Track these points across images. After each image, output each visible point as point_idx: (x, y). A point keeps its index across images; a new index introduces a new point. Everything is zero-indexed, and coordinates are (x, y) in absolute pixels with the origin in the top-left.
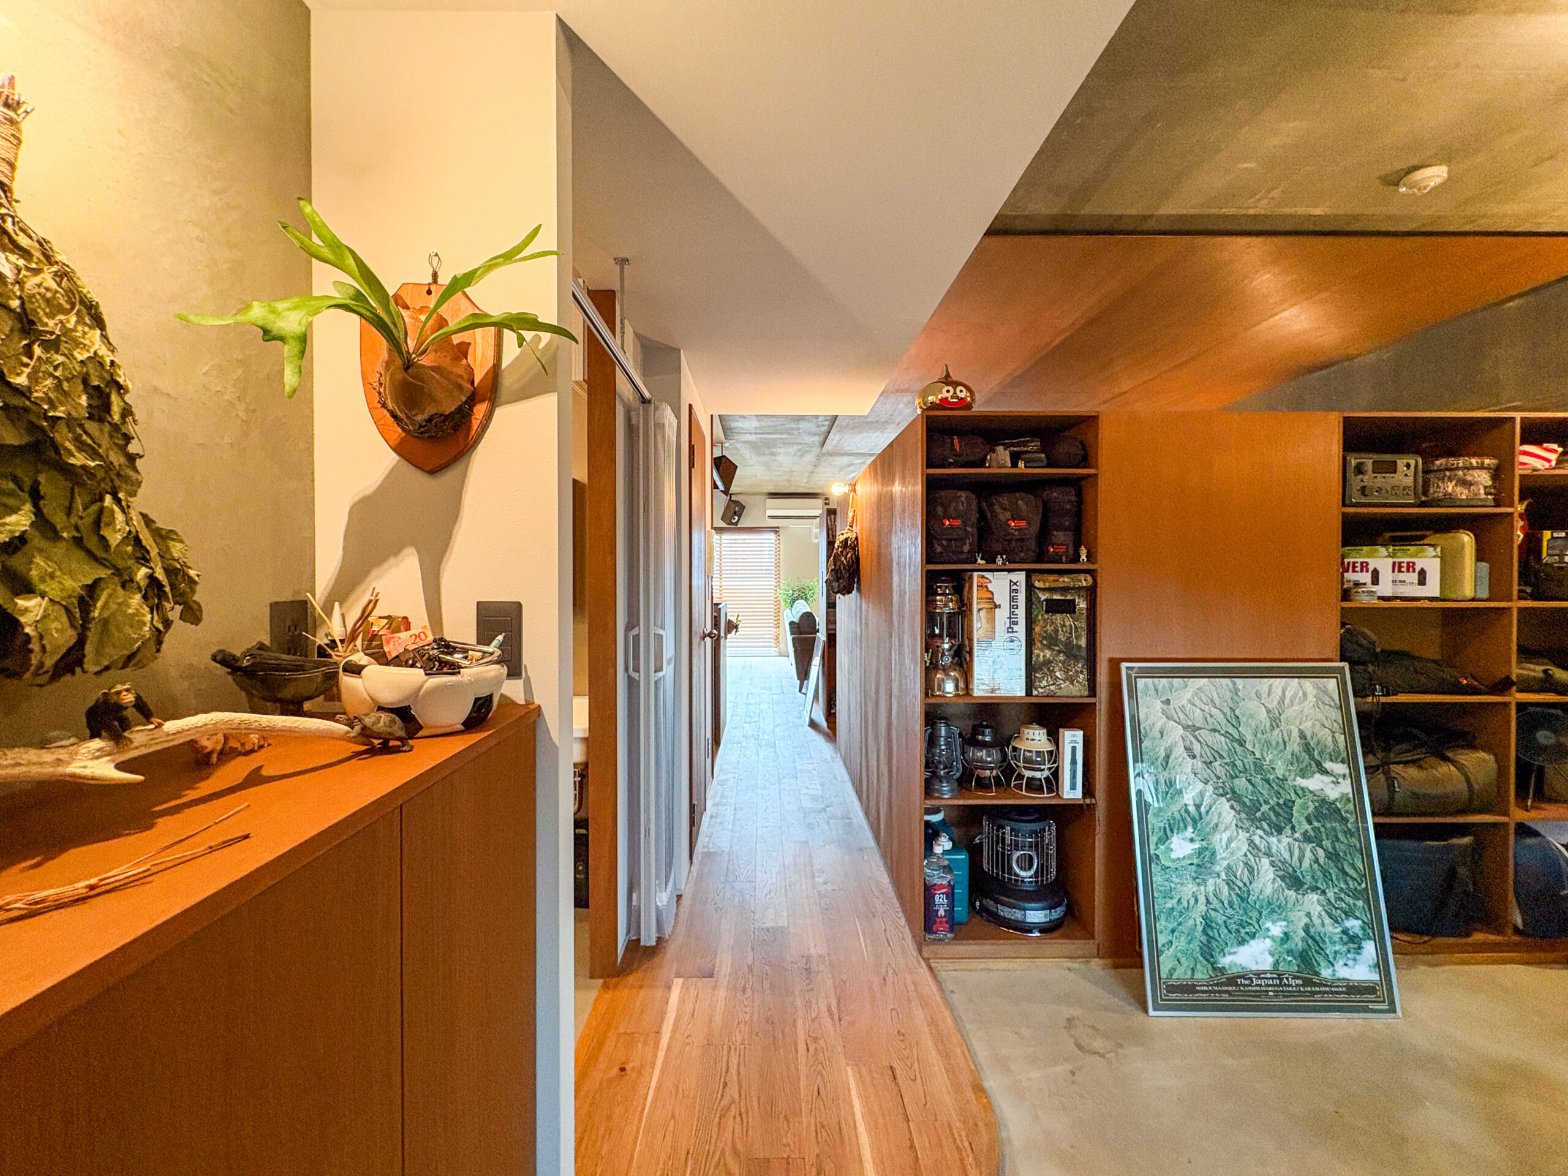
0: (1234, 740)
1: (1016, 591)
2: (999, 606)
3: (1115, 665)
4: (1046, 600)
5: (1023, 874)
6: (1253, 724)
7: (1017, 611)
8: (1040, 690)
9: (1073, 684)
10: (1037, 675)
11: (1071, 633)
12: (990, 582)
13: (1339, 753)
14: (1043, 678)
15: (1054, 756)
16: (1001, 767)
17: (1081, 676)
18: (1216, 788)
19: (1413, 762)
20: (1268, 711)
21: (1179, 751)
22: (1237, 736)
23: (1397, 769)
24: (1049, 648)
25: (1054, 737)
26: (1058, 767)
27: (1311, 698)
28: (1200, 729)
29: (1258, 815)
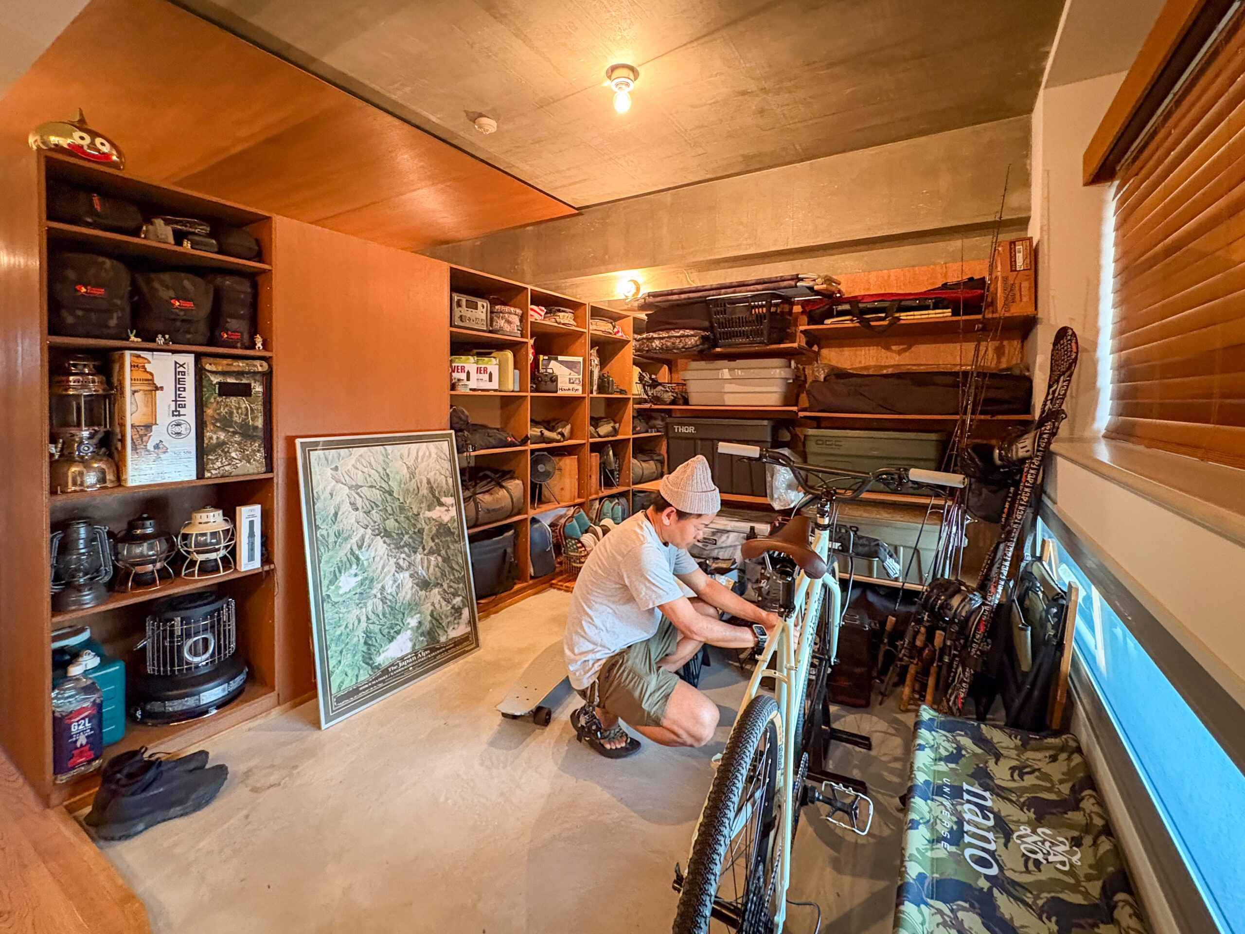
0: (386, 492)
1: (183, 373)
2: (162, 388)
3: (290, 442)
4: (219, 383)
5: (196, 660)
6: (398, 477)
7: (184, 394)
8: (214, 472)
9: (249, 462)
10: (210, 457)
11: (247, 415)
12: (149, 362)
13: (449, 490)
14: (217, 459)
15: (231, 534)
16: (168, 557)
17: (258, 454)
18: (373, 531)
19: (487, 491)
20: (408, 468)
21: (346, 507)
22: (387, 489)
23: (480, 496)
24: (223, 429)
25: (230, 516)
26: (235, 544)
27: (434, 455)
28: (361, 487)
29: (402, 544)
